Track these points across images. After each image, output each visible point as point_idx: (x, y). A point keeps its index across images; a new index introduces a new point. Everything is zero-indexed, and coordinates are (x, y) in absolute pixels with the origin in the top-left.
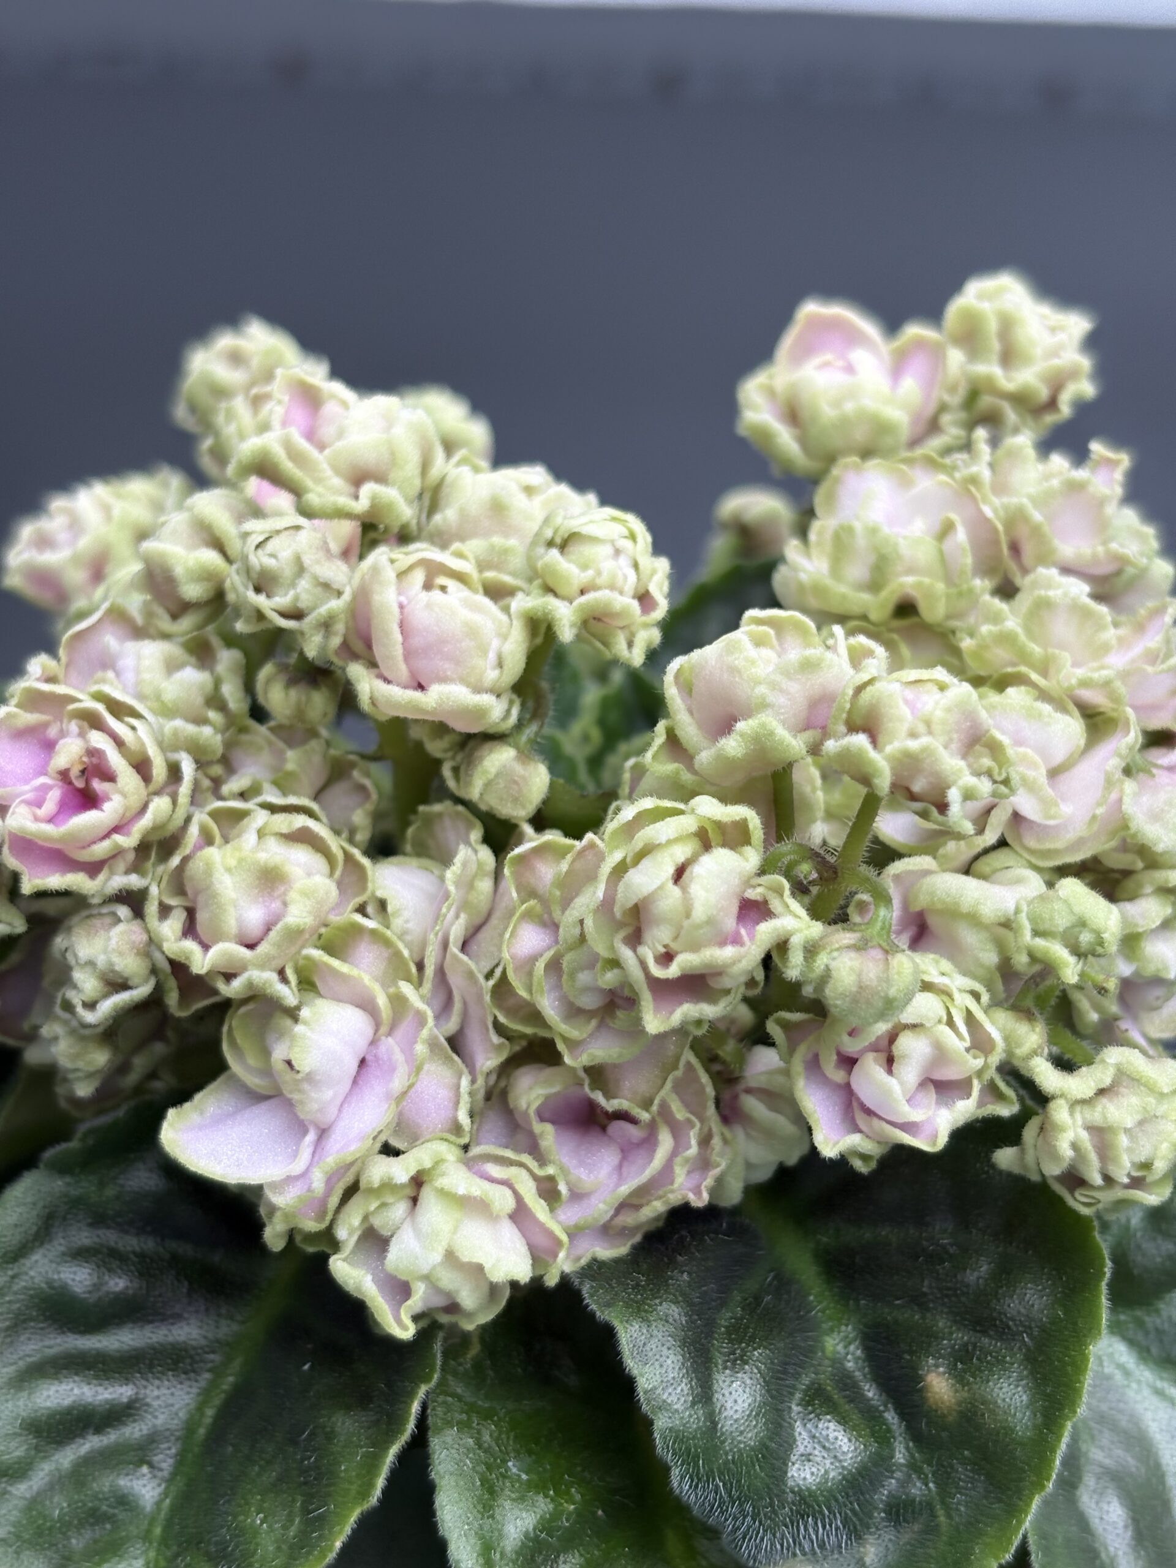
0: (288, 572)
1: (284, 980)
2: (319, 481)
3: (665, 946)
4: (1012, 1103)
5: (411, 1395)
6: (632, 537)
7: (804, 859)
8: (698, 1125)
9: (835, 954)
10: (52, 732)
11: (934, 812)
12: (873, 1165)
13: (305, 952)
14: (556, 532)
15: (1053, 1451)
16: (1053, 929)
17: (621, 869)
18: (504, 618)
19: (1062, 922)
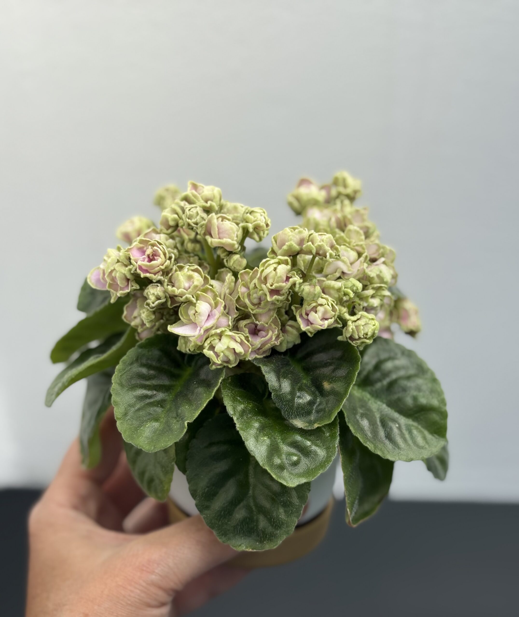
0: (195, 215)
1: (193, 297)
2: (199, 201)
3: (272, 283)
4: (341, 325)
5: (219, 379)
6: (264, 213)
7: (299, 271)
8: (277, 328)
9: (305, 286)
10: (145, 249)
11: (324, 258)
12: (313, 335)
13: (197, 292)
14: (248, 211)
15: (349, 390)
16: (348, 287)
17: (263, 270)
18: (238, 228)
19: (350, 285)
